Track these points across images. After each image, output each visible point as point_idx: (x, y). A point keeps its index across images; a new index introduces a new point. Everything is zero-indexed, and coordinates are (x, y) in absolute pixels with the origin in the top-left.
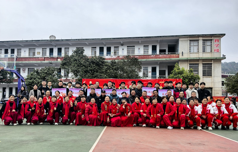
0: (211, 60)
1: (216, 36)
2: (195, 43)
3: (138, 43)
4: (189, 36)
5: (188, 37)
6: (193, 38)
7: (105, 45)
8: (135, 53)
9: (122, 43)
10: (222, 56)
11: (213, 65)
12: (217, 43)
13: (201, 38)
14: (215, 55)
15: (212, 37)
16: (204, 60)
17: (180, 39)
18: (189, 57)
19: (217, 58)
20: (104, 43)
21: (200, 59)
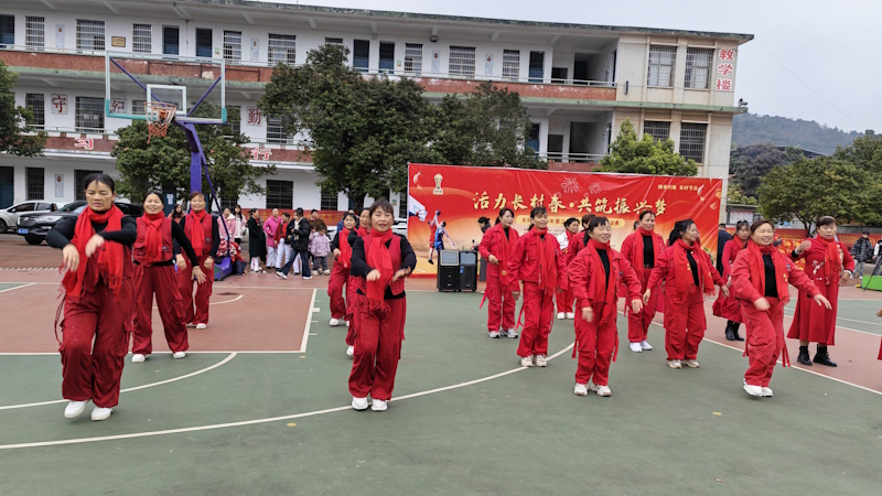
0: (706, 113)
1: (726, 38)
2: (666, 58)
3: (487, 40)
4: (650, 32)
5: (646, 36)
6: (661, 41)
7: (375, 36)
8: (476, 72)
9: (435, 33)
10: (736, 104)
11: (709, 128)
12: (725, 62)
13: (683, 45)
14: (719, 100)
15: (713, 41)
16: (685, 112)
17: (621, 40)
18: (644, 100)
19: (724, 110)
20: (374, 30)
21: (677, 107)
